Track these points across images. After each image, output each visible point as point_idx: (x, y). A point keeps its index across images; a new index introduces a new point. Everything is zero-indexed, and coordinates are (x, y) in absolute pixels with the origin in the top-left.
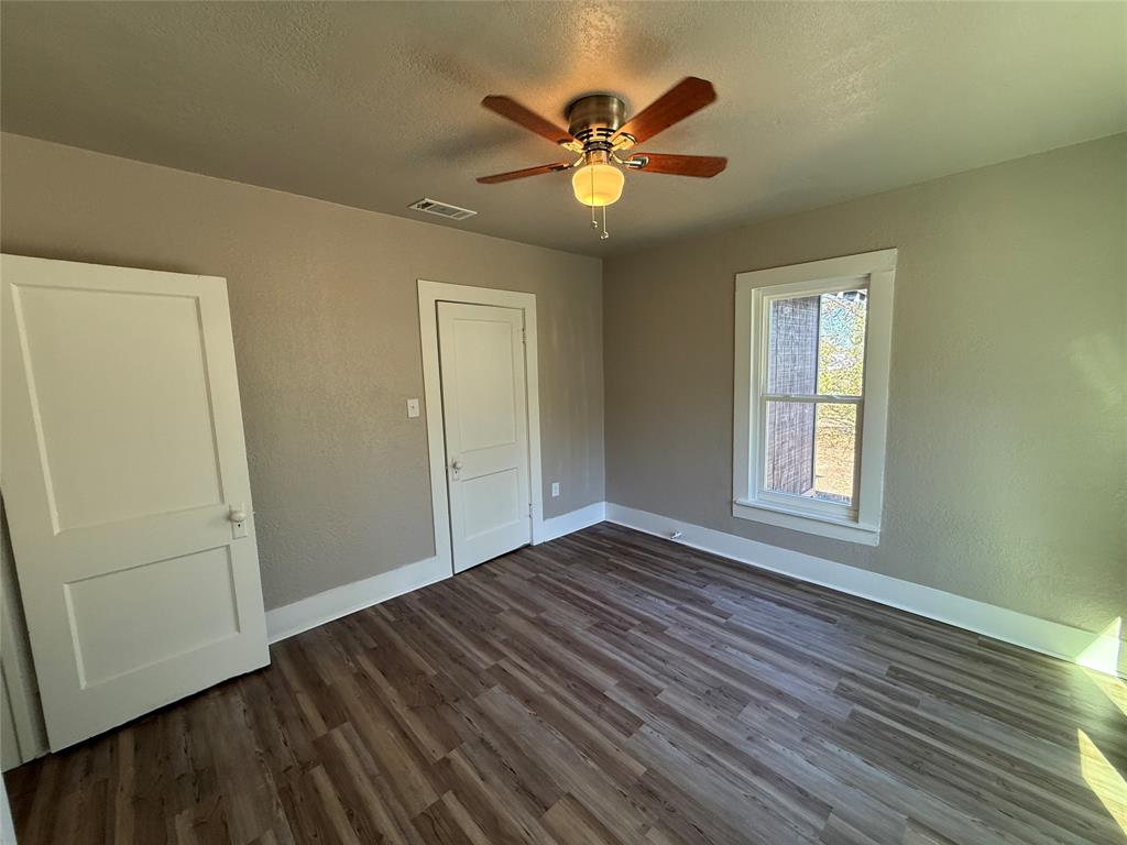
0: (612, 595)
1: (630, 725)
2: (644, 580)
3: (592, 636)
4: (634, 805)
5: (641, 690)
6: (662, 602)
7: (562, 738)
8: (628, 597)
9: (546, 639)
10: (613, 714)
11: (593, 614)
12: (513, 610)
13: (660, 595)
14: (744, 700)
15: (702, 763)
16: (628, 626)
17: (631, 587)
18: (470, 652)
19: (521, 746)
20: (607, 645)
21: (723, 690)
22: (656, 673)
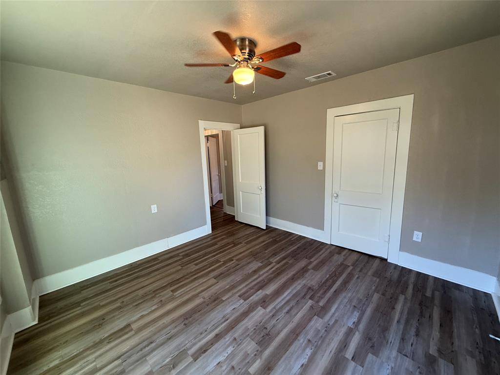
1: (244, 296)
3: (300, 286)
4: (212, 296)
5: (264, 302)
10: (250, 292)
12: (311, 262)
14: (261, 345)
15: (224, 317)
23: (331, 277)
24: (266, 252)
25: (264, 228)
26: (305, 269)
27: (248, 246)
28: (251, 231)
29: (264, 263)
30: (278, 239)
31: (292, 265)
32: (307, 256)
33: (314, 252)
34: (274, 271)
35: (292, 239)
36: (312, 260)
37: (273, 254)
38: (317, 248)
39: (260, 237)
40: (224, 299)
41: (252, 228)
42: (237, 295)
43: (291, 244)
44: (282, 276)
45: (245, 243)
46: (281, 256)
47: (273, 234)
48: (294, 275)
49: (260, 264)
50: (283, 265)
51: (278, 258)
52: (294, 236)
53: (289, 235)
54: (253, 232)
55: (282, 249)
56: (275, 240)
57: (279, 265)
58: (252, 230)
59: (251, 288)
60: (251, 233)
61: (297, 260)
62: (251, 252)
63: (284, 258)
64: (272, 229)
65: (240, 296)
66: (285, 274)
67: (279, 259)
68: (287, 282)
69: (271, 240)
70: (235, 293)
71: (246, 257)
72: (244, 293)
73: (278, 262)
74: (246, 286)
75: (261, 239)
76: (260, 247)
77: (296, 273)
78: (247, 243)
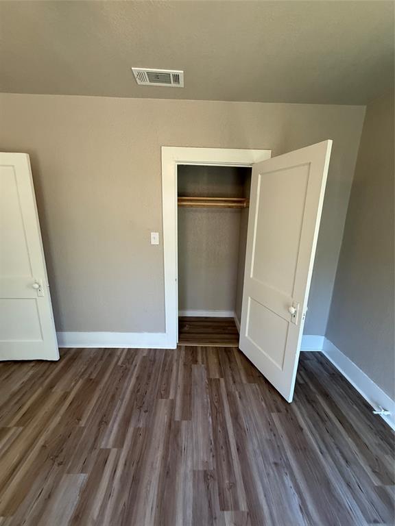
0: (253, 446)
2: (301, 448)
3: (190, 484)
6: (296, 501)
8: (265, 456)
9: (159, 454)
11: (216, 456)
12: (173, 402)
13: (302, 486)
16: (230, 502)
17: (281, 448)
18: (114, 422)
20: (189, 512)
23: (215, 419)
24: (83, 423)
25: (55, 356)
26: (173, 427)
27: (30, 431)
28: (25, 379)
29: (90, 468)
30: (93, 376)
31: (148, 430)
32: (159, 391)
33: (165, 376)
34: (122, 476)
35: (120, 363)
36: (171, 397)
37: (101, 423)
38: (165, 365)
39: (51, 386)
41: (25, 368)
43: (124, 376)
44: (145, 481)
45: (18, 424)
46: (118, 419)
47: (79, 367)
48: (165, 458)
49: (82, 478)
50: (134, 443)
51: (114, 428)
52: (119, 353)
53: (110, 355)
54: (29, 380)
55: (113, 397)
56: (89, 380)
57: (125, 447)
58: (27, 373)
60: (24, 384)
61: (151, 411)
62: (44, 446)
63: (126, 422)
64: (72, 352)
66: (148, 467)
67: (119, 431)
68: (163, 494)
69: (80, 382)
71: (36, 474)
73: (120, 443)
75: (58, 391)
76: (62, 419)
77: (166, 449)
78: (24, 421)
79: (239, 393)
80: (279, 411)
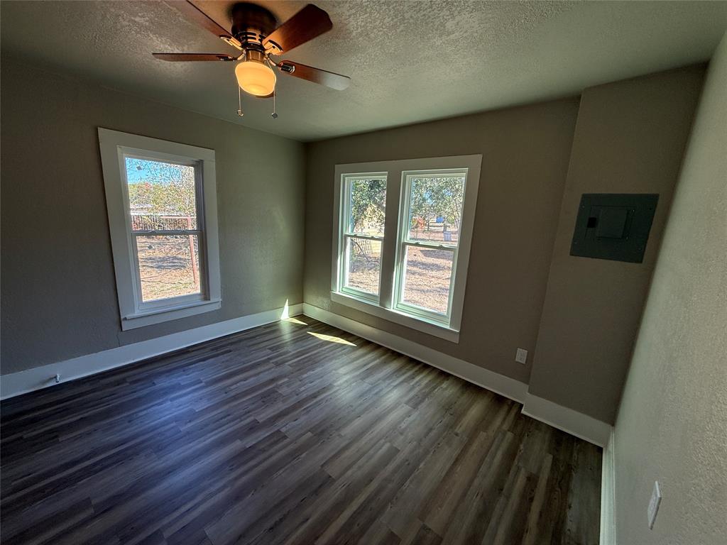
1: (279, 437)
4: (328, 438)
5: (251, 429)
7: (281, 472)
10: (268, 443)
14: (273, 391)
15: (308, 412)
19: (282, 498)
21: (263, 396)
22: (239, 420)
40: (309, 434)
42: (288, 440)
59: (264, 451)
65: (285, 437)
70: (291, 443)
72: (276, 443)
74: (270, 456)
79: (13, 481)
80: (56, 436)
